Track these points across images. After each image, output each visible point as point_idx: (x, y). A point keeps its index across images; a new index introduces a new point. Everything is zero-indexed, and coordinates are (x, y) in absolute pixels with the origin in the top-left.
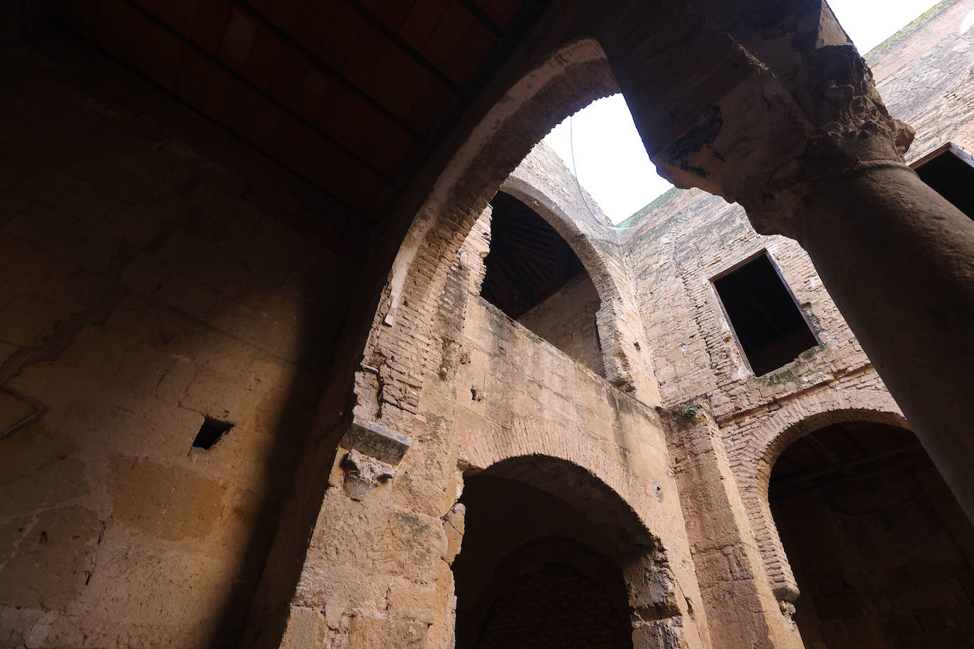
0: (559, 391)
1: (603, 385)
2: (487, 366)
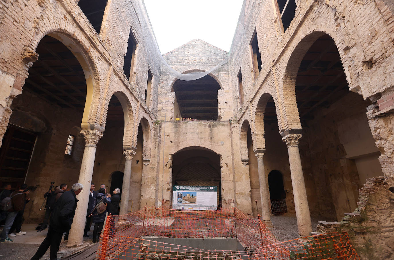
0: (192, 132)
1: (207, 123)
2: (174, 135)
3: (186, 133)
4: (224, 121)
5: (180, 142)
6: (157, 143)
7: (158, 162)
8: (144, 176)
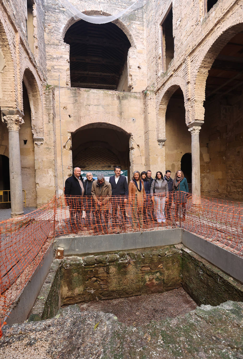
0: (96, 104)
1: (116, 94)
2: (72, 107)
3: (89, 105)
4: (136, 93)
5: (81, 117)
6: (51, 116)
7: (55, 142)
8: (38, 160)
